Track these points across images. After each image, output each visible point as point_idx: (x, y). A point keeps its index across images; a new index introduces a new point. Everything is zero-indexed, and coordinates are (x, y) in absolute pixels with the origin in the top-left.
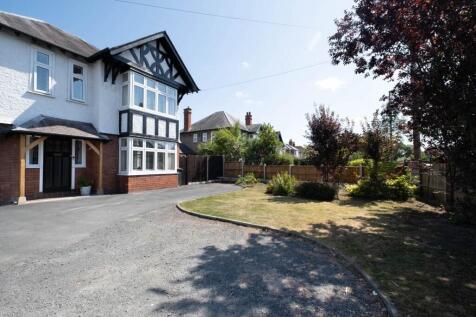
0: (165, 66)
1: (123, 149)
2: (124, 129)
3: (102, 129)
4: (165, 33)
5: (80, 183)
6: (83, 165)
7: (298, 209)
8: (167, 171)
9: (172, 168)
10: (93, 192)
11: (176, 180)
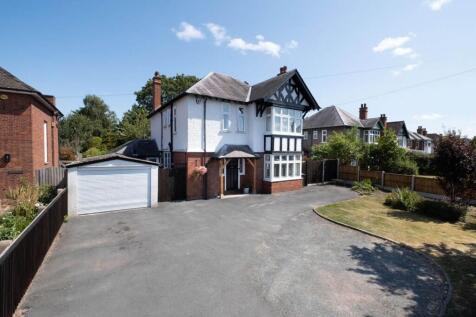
0: (294, 95)
1: (268, 162)
2: (268, 148)
3: (255, 150)
4: (296, 71)
5: (244, 186)
6: (243, 173)
7: (414, 227)
8: (295, 177)
9: (298, 174)
10: (250, 192)
11: (301, 184)
